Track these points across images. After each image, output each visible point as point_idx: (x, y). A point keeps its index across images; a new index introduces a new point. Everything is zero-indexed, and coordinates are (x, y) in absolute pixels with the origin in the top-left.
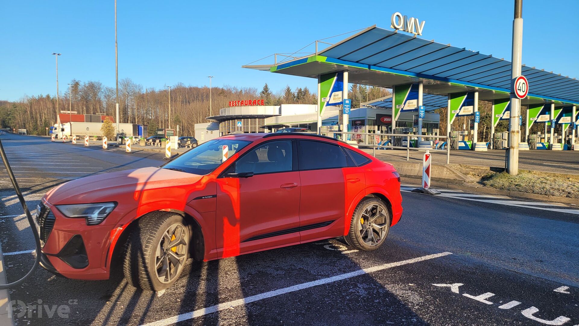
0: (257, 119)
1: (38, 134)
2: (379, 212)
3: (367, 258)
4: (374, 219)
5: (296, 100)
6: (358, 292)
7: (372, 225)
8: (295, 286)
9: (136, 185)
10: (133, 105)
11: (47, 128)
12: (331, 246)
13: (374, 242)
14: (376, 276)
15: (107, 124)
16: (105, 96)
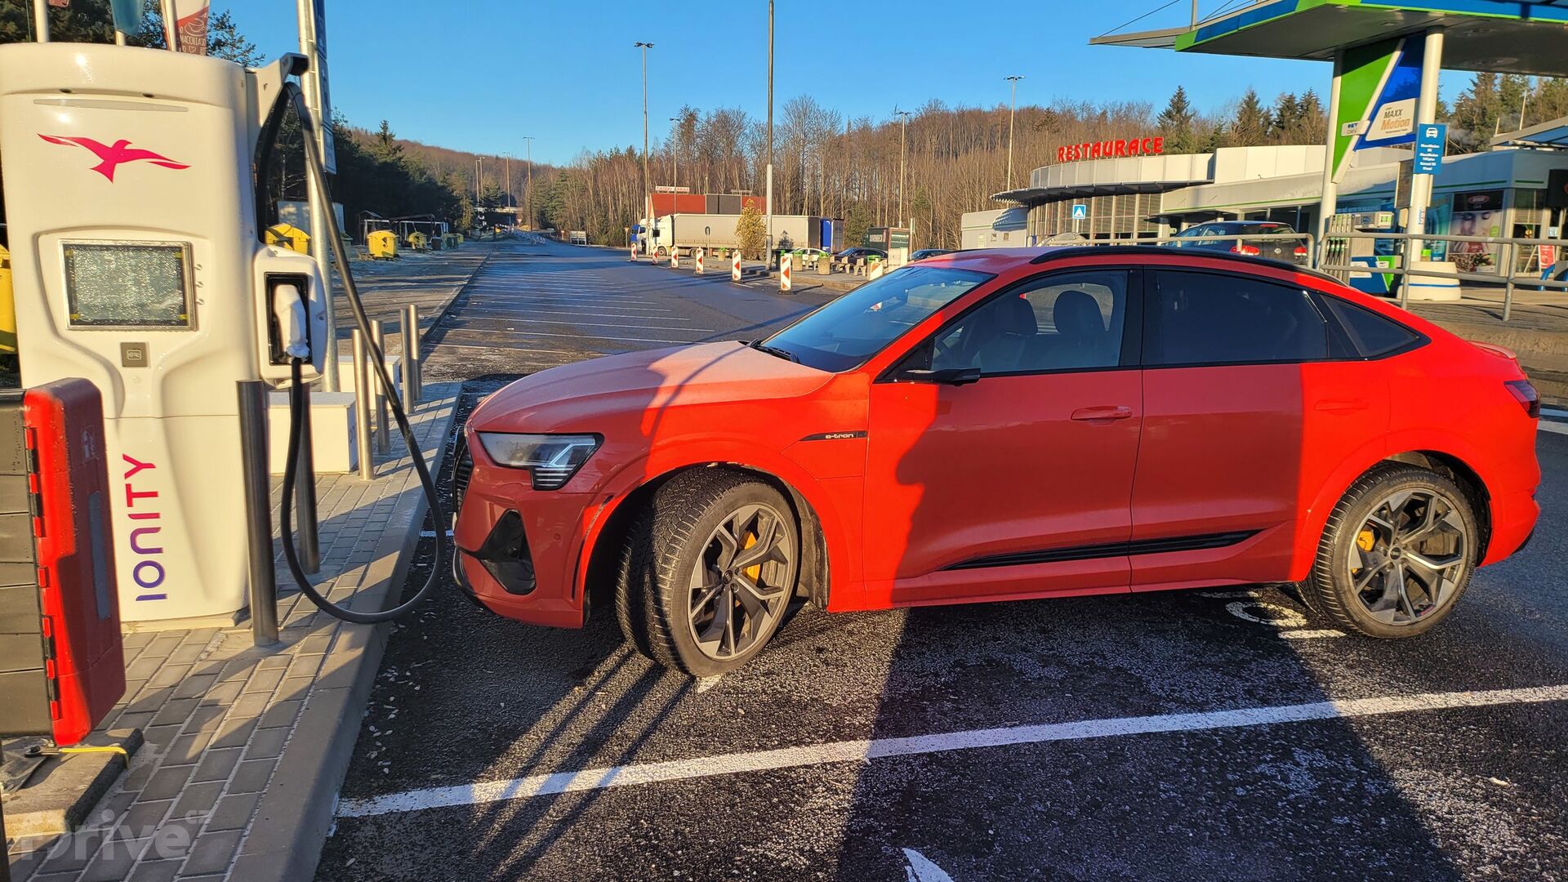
0: (1138, 196)
1: (608, 244)
2: (1437, 515)
3: (1366, 664)
4: (1414, 537)
5: (1272, 132)
6: (1286, 780)
7: (1403, 556)
8: (1080, 723)
9: (655, 391)
10: (815, 167)
11: (627, 230)
12: (1252, 608)
13: (1407, 613)
14: (1374, 732)
15: (751, 217)
16: (752, 146)
